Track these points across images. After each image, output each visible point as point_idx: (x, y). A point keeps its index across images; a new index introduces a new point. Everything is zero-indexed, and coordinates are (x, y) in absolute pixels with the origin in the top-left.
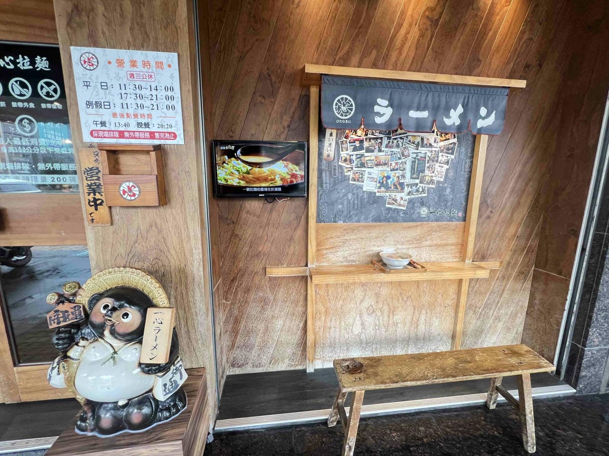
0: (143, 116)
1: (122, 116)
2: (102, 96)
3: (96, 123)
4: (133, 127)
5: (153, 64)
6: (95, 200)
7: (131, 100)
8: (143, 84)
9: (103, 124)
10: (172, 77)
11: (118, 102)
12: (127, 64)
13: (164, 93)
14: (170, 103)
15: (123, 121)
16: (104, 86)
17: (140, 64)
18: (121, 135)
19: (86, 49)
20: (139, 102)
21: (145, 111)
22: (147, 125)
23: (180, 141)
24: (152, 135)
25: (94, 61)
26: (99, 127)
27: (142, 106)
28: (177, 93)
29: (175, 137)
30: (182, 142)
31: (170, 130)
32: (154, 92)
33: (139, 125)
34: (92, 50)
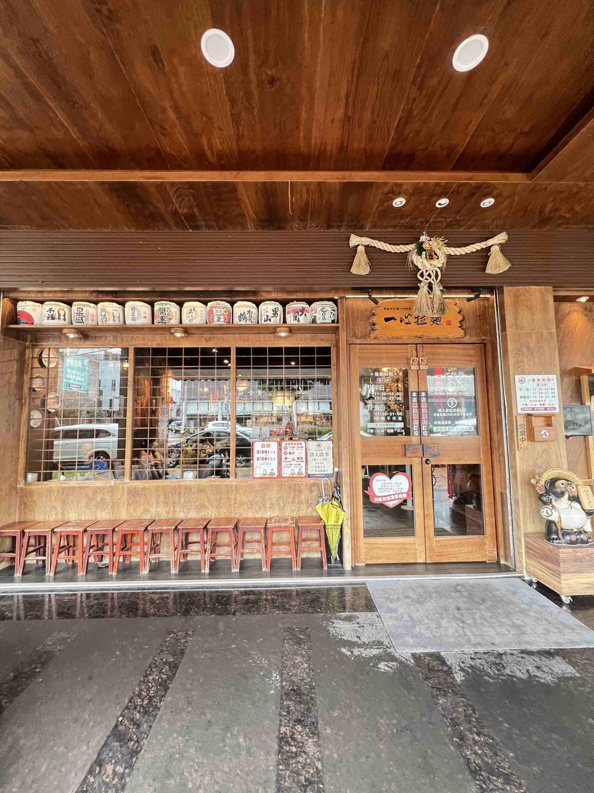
0: (542, 401)
1: (534, 401)
2: (526, 394)
3: (523, 404)
4: (538, 406)
5: (546, 379)
6: (523, 438)
7: (537, 394)
8: (542, 388)
9: (526, 405)
10: (554, 384)
11: (532, 395)
12: (536, 380)
13: (551, 391)
14: (553, 395)
15: (534, 403)
16: (527, 390)
17: (541, 380)
18: (533, 409)
19: (520, 376)
20: (541, 395)
21: (543, 399)
22: (544, 405)
23: (557, 410)
24: (546, 409)
25: (524, 380)
26: (525, 406)
27: (542, 397)
28: (556, 391)
29: (555, 409)
30: (558, 411)
31: (553, 406)
32: (547, 391)
33: (541, 405)
34: (523, 376)
